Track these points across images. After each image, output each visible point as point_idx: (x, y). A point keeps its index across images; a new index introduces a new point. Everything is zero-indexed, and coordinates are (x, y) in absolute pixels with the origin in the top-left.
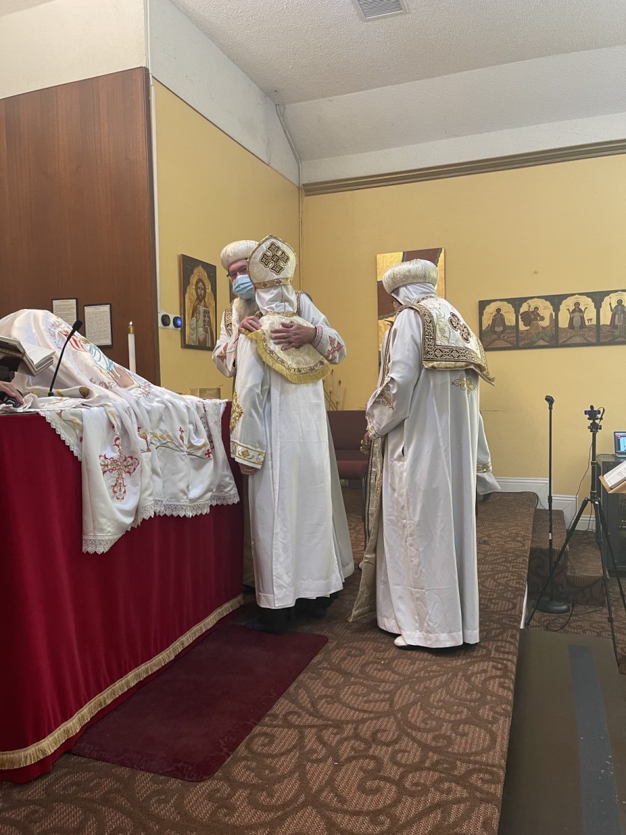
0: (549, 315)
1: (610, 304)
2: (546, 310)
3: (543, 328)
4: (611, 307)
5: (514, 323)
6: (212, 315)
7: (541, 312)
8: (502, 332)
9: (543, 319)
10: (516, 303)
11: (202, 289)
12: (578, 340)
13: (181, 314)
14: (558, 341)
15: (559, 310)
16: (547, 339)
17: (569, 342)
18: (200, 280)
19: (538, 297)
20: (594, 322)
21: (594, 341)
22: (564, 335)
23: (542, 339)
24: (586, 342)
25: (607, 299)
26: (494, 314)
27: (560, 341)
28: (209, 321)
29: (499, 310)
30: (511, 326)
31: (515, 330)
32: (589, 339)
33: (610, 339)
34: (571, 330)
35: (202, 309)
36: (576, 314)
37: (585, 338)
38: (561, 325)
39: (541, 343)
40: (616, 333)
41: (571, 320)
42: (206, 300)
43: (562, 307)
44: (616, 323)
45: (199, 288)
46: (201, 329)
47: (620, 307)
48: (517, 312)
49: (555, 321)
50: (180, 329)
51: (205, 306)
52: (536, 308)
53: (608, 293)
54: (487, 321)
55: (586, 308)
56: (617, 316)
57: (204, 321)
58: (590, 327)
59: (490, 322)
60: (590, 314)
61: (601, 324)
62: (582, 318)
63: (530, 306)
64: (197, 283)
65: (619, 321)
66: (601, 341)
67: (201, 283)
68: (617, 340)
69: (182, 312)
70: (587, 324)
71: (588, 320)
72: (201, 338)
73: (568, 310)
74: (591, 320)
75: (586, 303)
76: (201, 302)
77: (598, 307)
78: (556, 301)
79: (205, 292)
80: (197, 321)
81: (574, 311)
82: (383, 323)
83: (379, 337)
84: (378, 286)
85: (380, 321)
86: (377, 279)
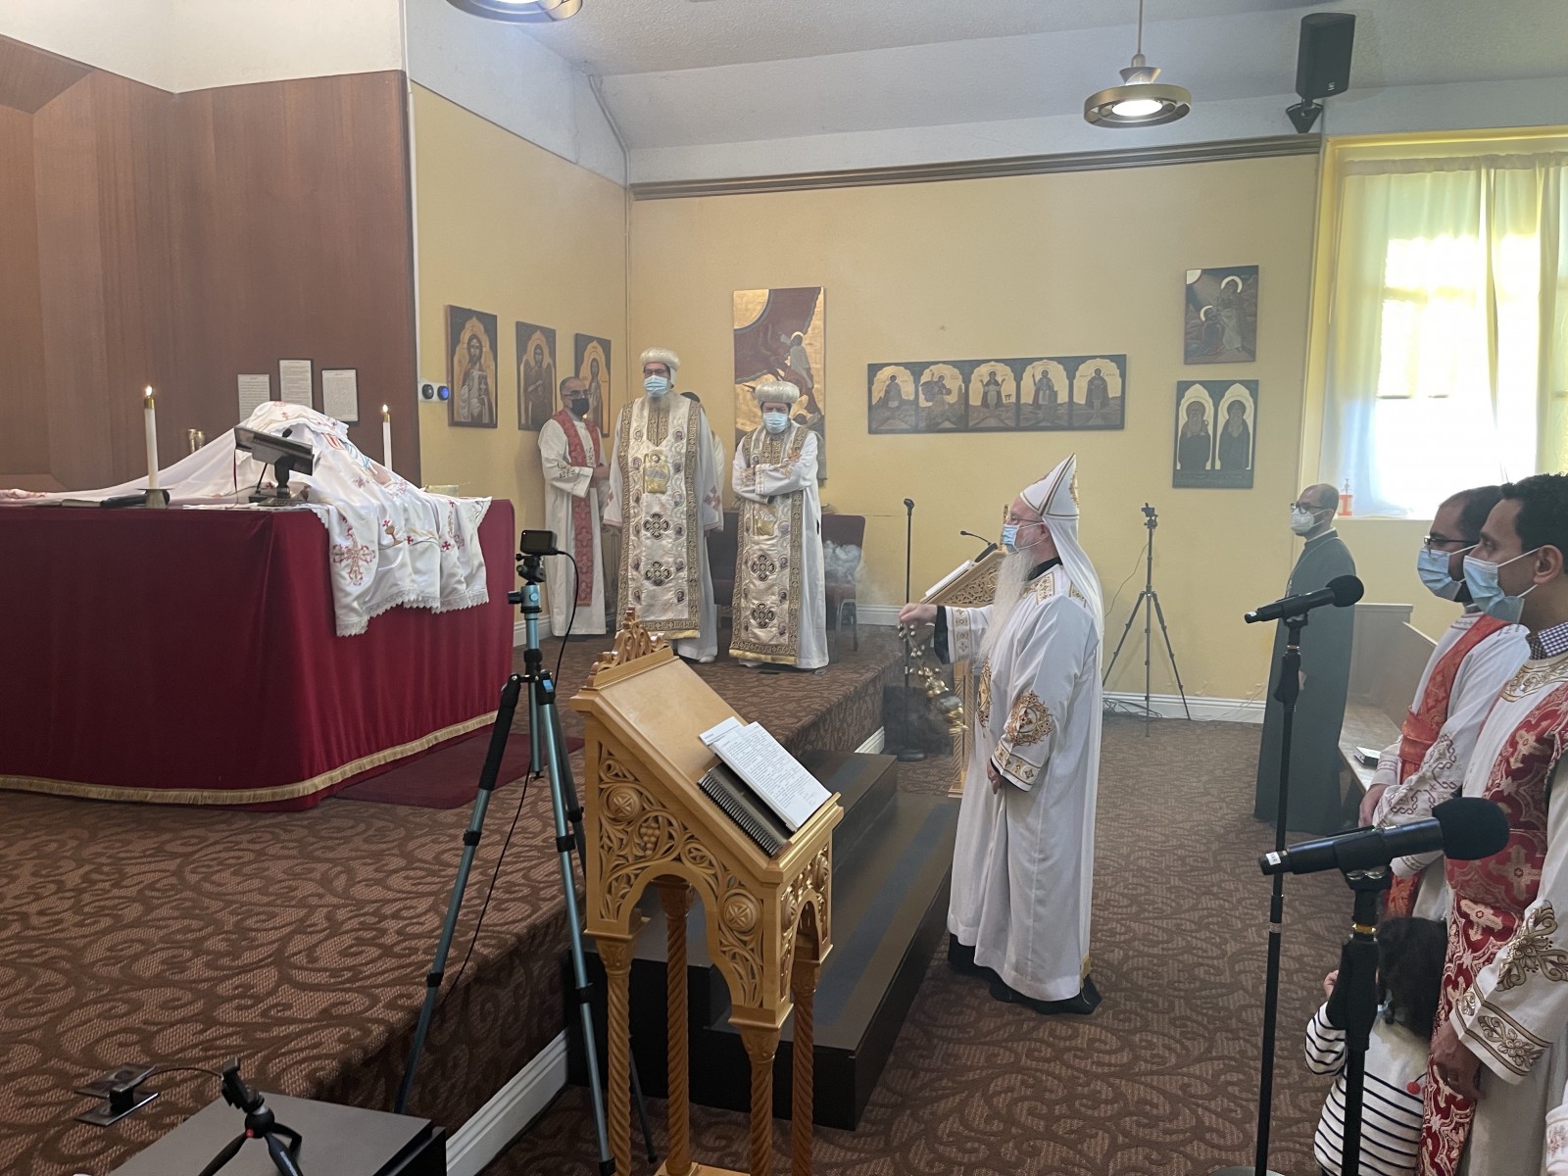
0: (957, 386)
1: (1033, 376)
2: (953, 381)
3: (949, 404)
4: (1034, 380)
5: (912, 398)
6: (490, 381)
7: (947, 383)
8: (898, 408)
9: (949, 392)
10: (916, 369)
11: (477, 347)
12: (992, 422)
13: (448, 382)
14: (967, 423)
15: (970, 381)
16: (954, 419)
17: (982, 425)
18: (474, 336)
19: (944, 363)
20: (1013, 399)
21: (1011, 424)
22: (975, 415)
23: (948, 419)
24: (1003, 425)
25: (1029, 368)
26: (887, 383)
27: (971, 424)
28: (487, 390)
29: (893, 378)
30: (908, 401)
31: (914, 407)
32: (1006, 421)
33: (1033, 422)
34: (985, 410)
35: (476, 373)
36: (992, 387)
37: (1001, 420)
38: (971, 402)
39: (947, 425)
40: (1040, 415)
41: (985, 394)
42: (483, 360)
43: (973, 377)
44: (1041, 402)
45: (473, 346)
46: (475, 401)
47: (1045, 380)
48: (917, 380)
49: (965, 396)
50: (446, 401)
51: (480, 370)
52: (941, 378)
53: (1031, 361)
54: (878, 393)
55: (1004, 380)
56: (1041, 393)
57: (480, 389)
58: (1007, 406)
59: (882, 394)
60: (1008, 388)
61: (1022, 402)
62: (999, 394)
63: (933, 375)
64: (470, 340)
65: (1044, 400)
66: (1022, 425)
67: (475, 341)
68: (1042, 424)
69: (450, 379)
70: (1004, 402)
71: (1006, 396)
72: (476, 412)
73: (982, 381)
74: (1009, 396)
75: (1004, 373)
76: (475, 364)
77: (1018, 379)
78: (966, 368)
79: (481, 352)
80: (470, 390)
81: (988, 384)
82: (742, 389)
83: (736, 408)
84: (735, 336)
85: (737, 386)
86: (733, 326)
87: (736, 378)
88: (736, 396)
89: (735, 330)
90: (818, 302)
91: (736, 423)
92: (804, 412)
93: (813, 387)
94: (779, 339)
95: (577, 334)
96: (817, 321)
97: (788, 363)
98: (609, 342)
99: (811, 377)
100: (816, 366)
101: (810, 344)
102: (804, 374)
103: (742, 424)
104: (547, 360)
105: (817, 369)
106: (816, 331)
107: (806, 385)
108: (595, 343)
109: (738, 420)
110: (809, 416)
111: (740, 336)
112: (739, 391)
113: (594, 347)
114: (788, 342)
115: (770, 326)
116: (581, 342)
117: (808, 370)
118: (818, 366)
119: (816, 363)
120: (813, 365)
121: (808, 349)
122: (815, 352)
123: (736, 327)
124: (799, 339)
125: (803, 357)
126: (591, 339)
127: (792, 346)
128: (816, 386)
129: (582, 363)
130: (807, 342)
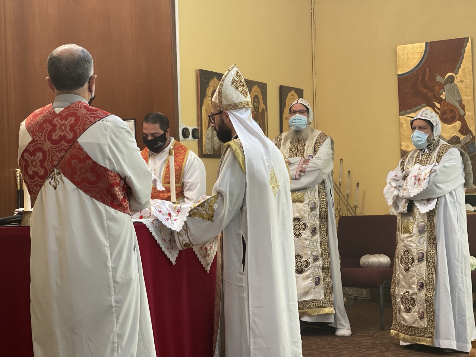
13: (198, 126)
46: (216, 138)
50: (198, 139)
69: (200, 123)
72: (216, 147)
80: (213, 131)
82: (405, 120)
83: (400, 134)
84: (399, 79)
85: (401, 117)
86: (397, 71)
87: (400, 111)
88: (400, 125)
89: (398, 75)
90: (466, 49)
91: (401, 145)
92: (458, 135)
93: (465, 114)
94: (435, 79)
95: (281, 86)
96: (466, 63)
97: (443, 97)
98: (302, 90)
99: (463, 107)
100: (467, 99)
101: (461, 82)
102: (457, 105)
103: (406, 146)
104: (262, 106)
105: (468, 100)
106: (466, 71)
107: (459, 113)
108: (293, 92)
109: (403, 143)
110: (462, 137)
111: (403, 80)
112: (403, 121)
113: (293, 95)
114: (443, 81)
115: (427, 70)
116: (284, 91)
117: (460, 102)
118: (469, 98)
119: (467, 96)
120: (464, 98)
121: (460, 85)
122: (466, 88)
123: (399, 73)
124: (452, 79)
125: (456, 92)
126: (289, 89)
127: (445, 84)
128: (467, 113)
129: (285, 106)
130: (458, 80)
